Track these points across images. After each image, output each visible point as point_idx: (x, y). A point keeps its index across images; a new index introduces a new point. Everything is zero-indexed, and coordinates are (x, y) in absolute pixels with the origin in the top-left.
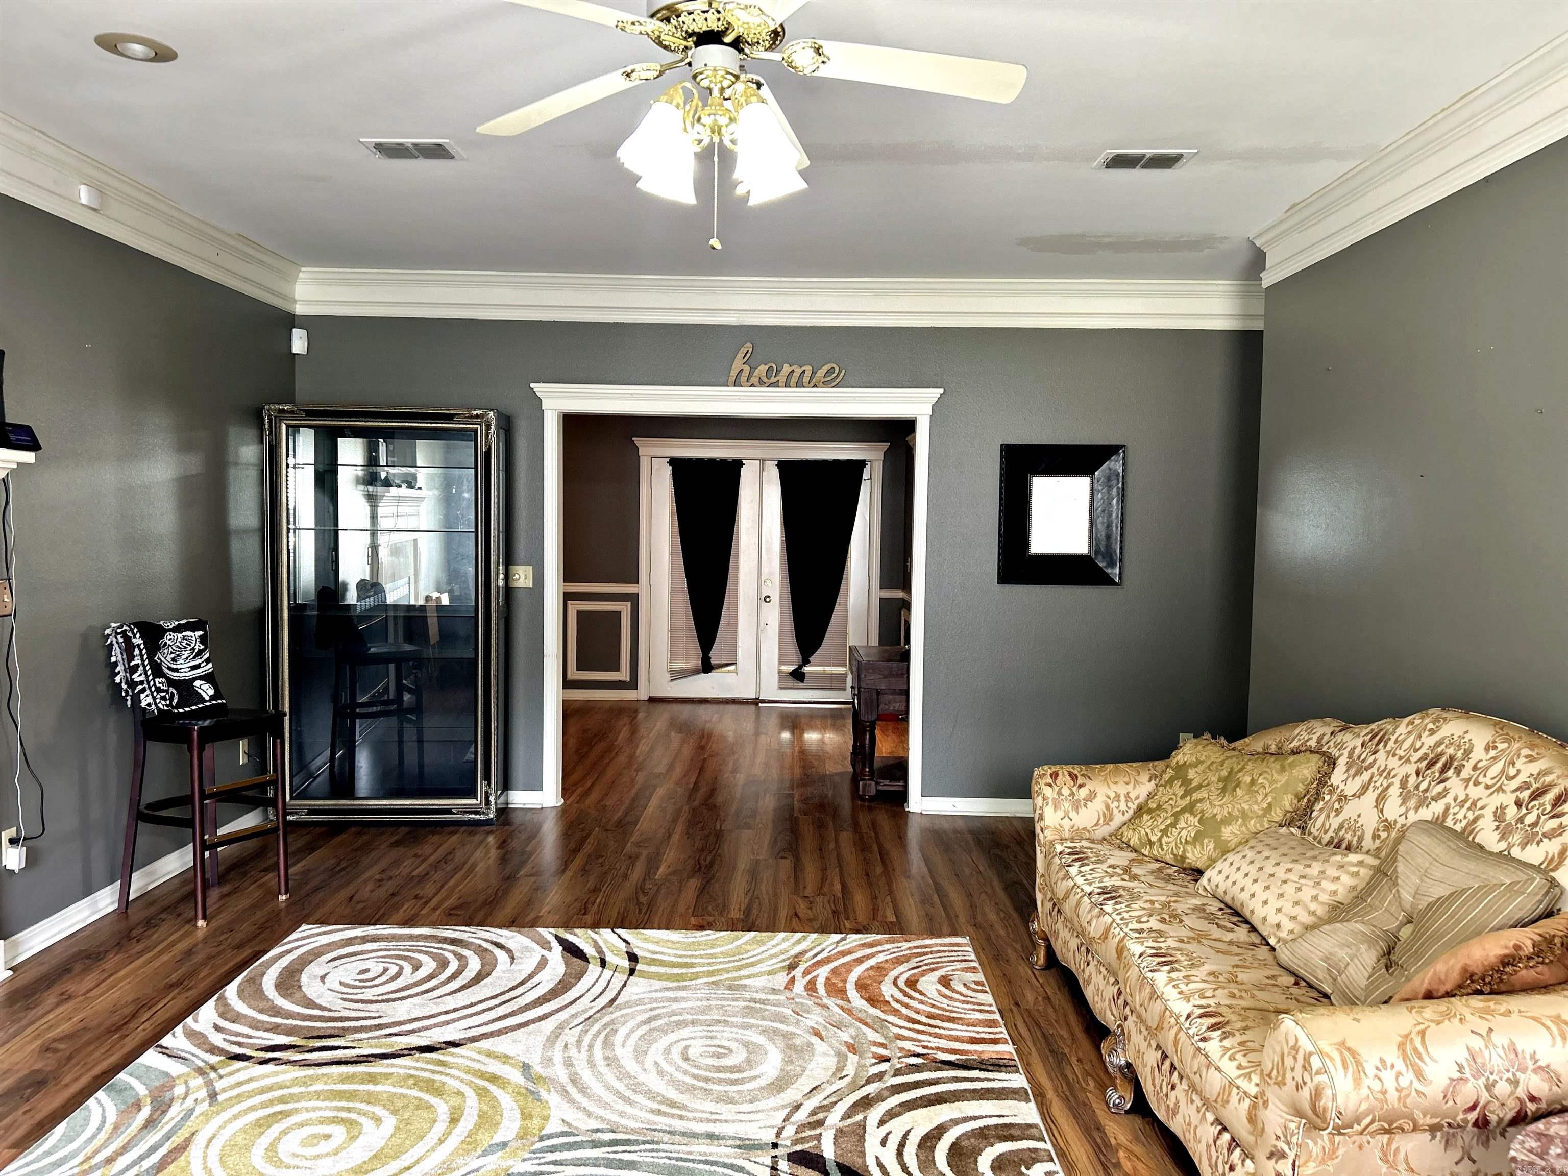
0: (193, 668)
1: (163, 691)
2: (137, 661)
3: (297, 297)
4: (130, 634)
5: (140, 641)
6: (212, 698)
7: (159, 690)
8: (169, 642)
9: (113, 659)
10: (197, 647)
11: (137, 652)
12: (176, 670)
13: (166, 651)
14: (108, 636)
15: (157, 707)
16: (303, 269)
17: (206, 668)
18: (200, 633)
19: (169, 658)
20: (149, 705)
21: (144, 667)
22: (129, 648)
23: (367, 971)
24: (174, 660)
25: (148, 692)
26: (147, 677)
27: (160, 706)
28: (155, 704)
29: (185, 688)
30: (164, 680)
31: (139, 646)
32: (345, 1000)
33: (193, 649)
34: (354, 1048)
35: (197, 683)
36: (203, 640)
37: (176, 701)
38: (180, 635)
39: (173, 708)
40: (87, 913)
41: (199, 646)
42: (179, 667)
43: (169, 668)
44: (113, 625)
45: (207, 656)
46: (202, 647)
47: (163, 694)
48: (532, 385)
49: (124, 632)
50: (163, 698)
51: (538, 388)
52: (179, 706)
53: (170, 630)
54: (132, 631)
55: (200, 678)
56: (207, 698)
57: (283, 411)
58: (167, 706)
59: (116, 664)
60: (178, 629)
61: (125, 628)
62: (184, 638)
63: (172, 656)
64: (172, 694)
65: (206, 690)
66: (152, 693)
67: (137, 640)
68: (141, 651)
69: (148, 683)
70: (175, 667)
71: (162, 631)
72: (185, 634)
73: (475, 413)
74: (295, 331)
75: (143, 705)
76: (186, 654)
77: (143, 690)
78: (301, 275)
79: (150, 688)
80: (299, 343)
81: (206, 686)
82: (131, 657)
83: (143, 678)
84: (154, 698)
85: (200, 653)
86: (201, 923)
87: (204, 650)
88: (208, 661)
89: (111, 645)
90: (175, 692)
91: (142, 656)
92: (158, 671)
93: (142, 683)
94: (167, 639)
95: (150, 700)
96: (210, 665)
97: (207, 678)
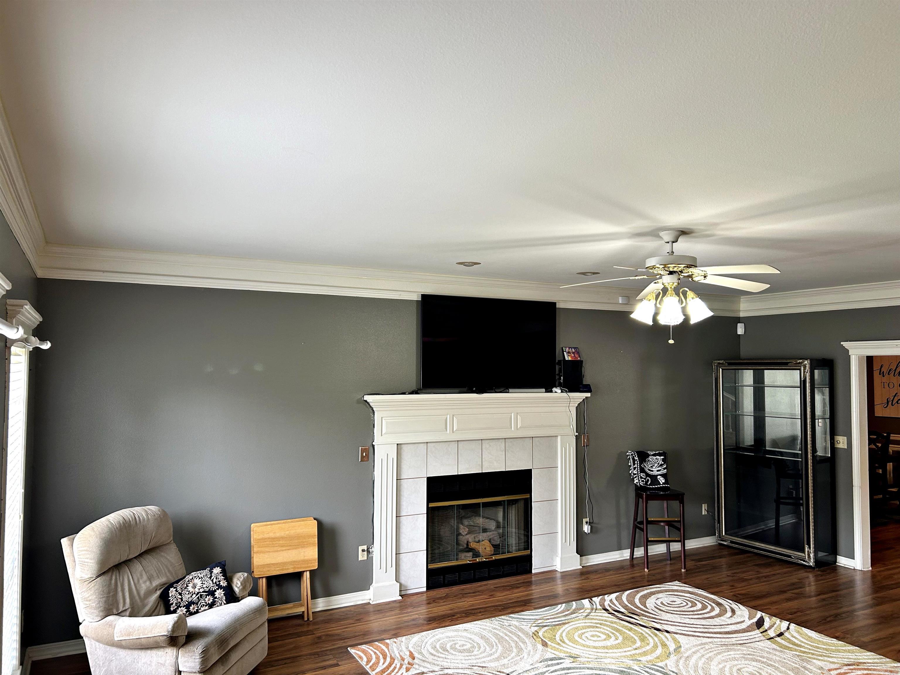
0: (658, 471)
1: (643, 478)
2: (636, 466)
3: (741, 309)
4: (634, 455)
5: (637, 459)
6: (663, 483)
7: (641, 478)
8: (650, 460)
9: (630, 464)
10: (660, 463)
11: (636, 462)
12: (652, 471)
13: (649, 463)
14: (628, 455)
15: (640, 484)
16: (742, 297)
17: (663, 471)
18: (663, 457)
19: (649, 466)
20: (637, 483)
21: (638, 468)
22: (634, 460)
23: (674, 602)
24: (652, 467)
25: (637, 478)
26: (638, 472)
27: (641, 484)
28: (639, 483)
29: (654, 478)
30: (644, 474)
31: (637, 460)
32: (655, 607)
33: (659, 463)
34: (638, 620)
35: (659, 477)
36: (663, 460)
37: (649, 482)
38: (655, 457)
39: (648, 485)
40: (618, 556)
41: (661, 462)
42: (653, 470)
43: (649, 470)
44: (629, 451)
45: (665, 466)
46: (663, 463)
47: (643, 479)
48: (842, 343)
49: (632, 454)
50: (643, 481)
51: (846, 344)
52: (650, 485)
53: (651, 455)
54: (635, 454)
55: (660, 475)
56: (661, 483)
57: (719, 363)
58: (643, 484)
59: (630, 466)
60: (654, 455)
61: (633, 453)
62: (656, 459)
63: (651, 465)
64: (648, 480)
65: (662, 480)
66: (639, 478)
67: (636, 458)
68: (637, 462)
69: (638, 474)
70: (652, 469)
71: (648, 455)
72: (657, 457)
73: (798, 361)
74: (739, 325)
75: (635, 482)
76: (656, 465)
77: (636, 477)
78: (742, 300)
79: (638, 476)
80: (740, 330)
81: (662, 479)
82: (634, 464)
83: (636, 472)
84: (639, 481)
85: (661, 465)
86: (646, 570)
87: (663, 464)
88: (664, 469)
89: (629, 458)
90: (650, 479)
91: (638, 464)
92: (642, 470)
93: (635, 474)
94: (650, 458)
95: (637, 481)
96: (666, 470)
97: (662, 475)
